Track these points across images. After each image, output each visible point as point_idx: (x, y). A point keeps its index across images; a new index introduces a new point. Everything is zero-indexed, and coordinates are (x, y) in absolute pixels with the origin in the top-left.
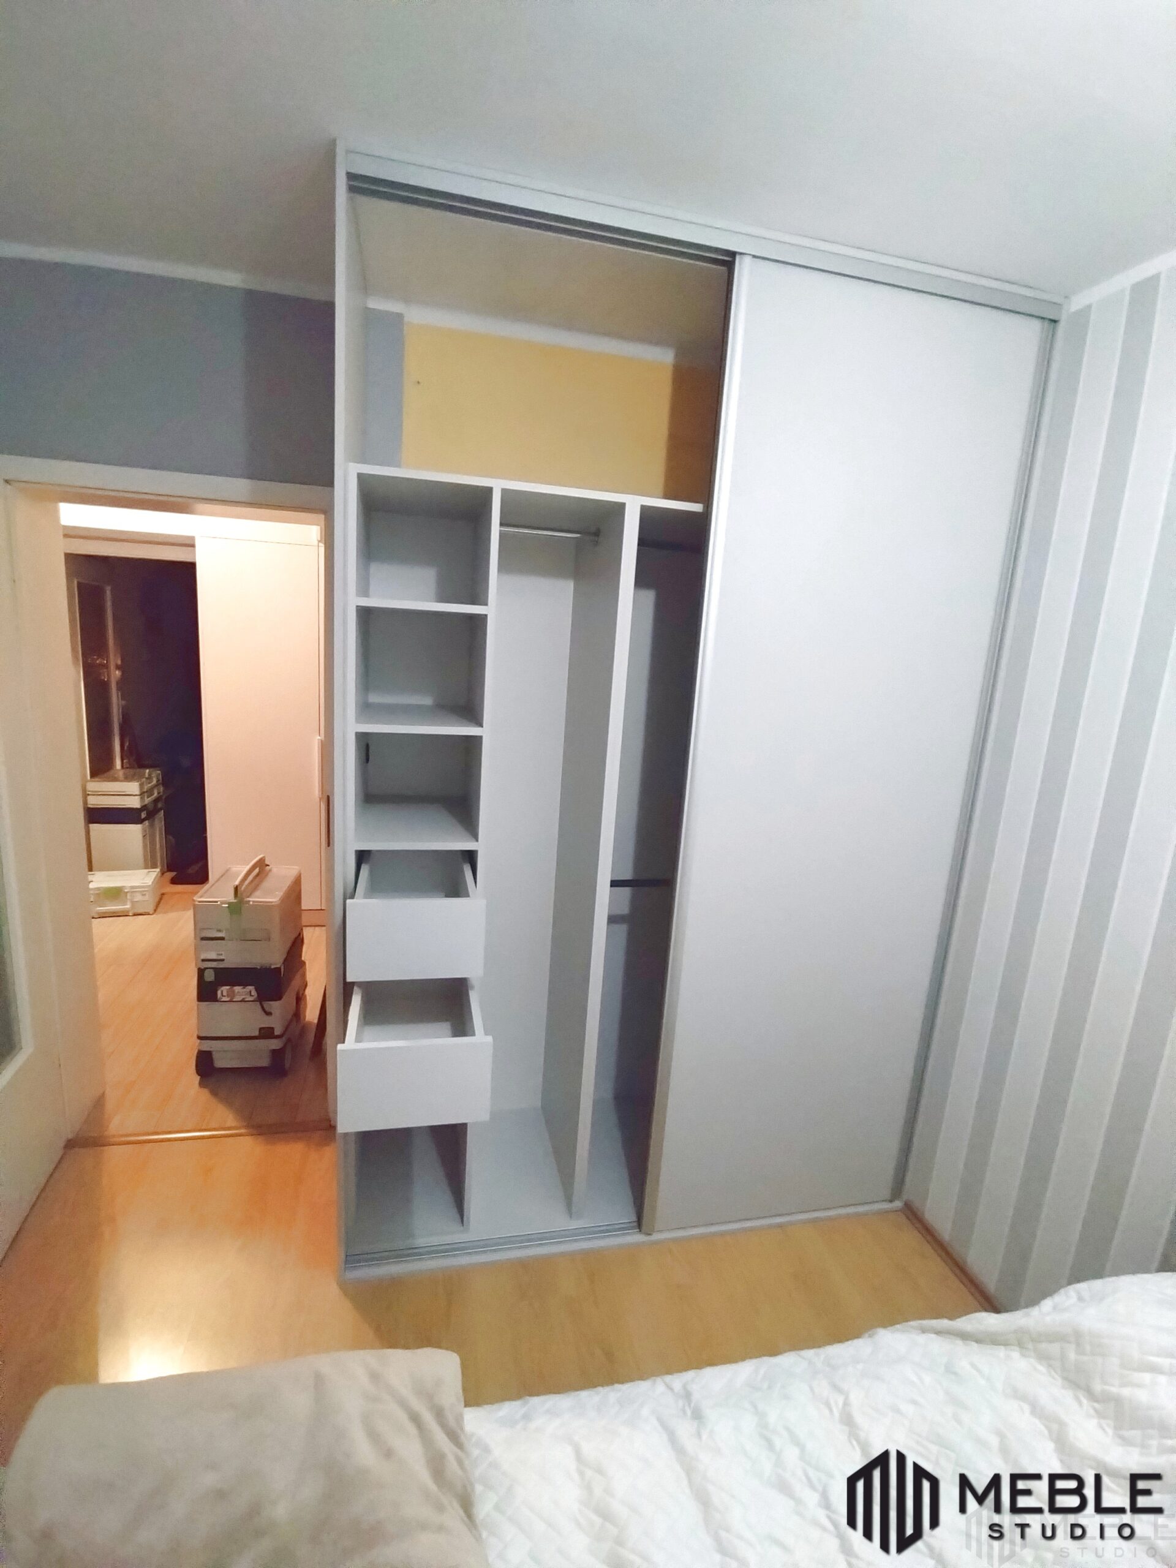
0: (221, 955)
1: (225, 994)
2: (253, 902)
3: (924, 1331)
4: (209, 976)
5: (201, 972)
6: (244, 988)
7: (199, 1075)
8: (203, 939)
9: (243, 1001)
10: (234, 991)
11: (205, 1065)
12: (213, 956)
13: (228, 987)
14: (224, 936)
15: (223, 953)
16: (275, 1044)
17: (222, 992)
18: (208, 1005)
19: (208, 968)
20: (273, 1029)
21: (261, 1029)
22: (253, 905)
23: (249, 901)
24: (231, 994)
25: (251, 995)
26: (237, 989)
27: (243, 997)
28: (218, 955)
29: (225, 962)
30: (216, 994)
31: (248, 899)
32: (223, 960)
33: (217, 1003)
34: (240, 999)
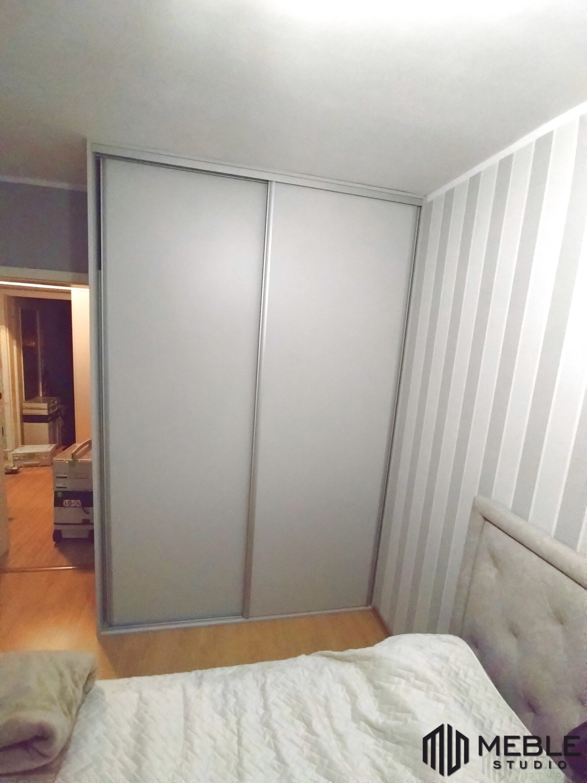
1: (67, 503)
2: (80, 460)
3: (323, 655)
4: (60, 495)
5: (56, 493)
6: (76, 501)
7: (55, 541)
8: (57, 477)
9: (75, 507)
10: (71, 502)
11: (57, 536)
12: (61, 485)
13: (68, 500)
14: (67, 476)
15: (66, 484)
16: (90, 527)
17: (65, 503)
18: (59, 508)
19: (59, 491)
20: (89, 520)
21: (83, 520)
22: (80, 462)
23: (79, 460)
24: (70, 503)
25: (79, 504)
26: (73, 501)
28: (64, 485)
29: (67, 488)
30: (63, 503)
31: (78, 459)
33: (63, 508)
34: (74, 506)
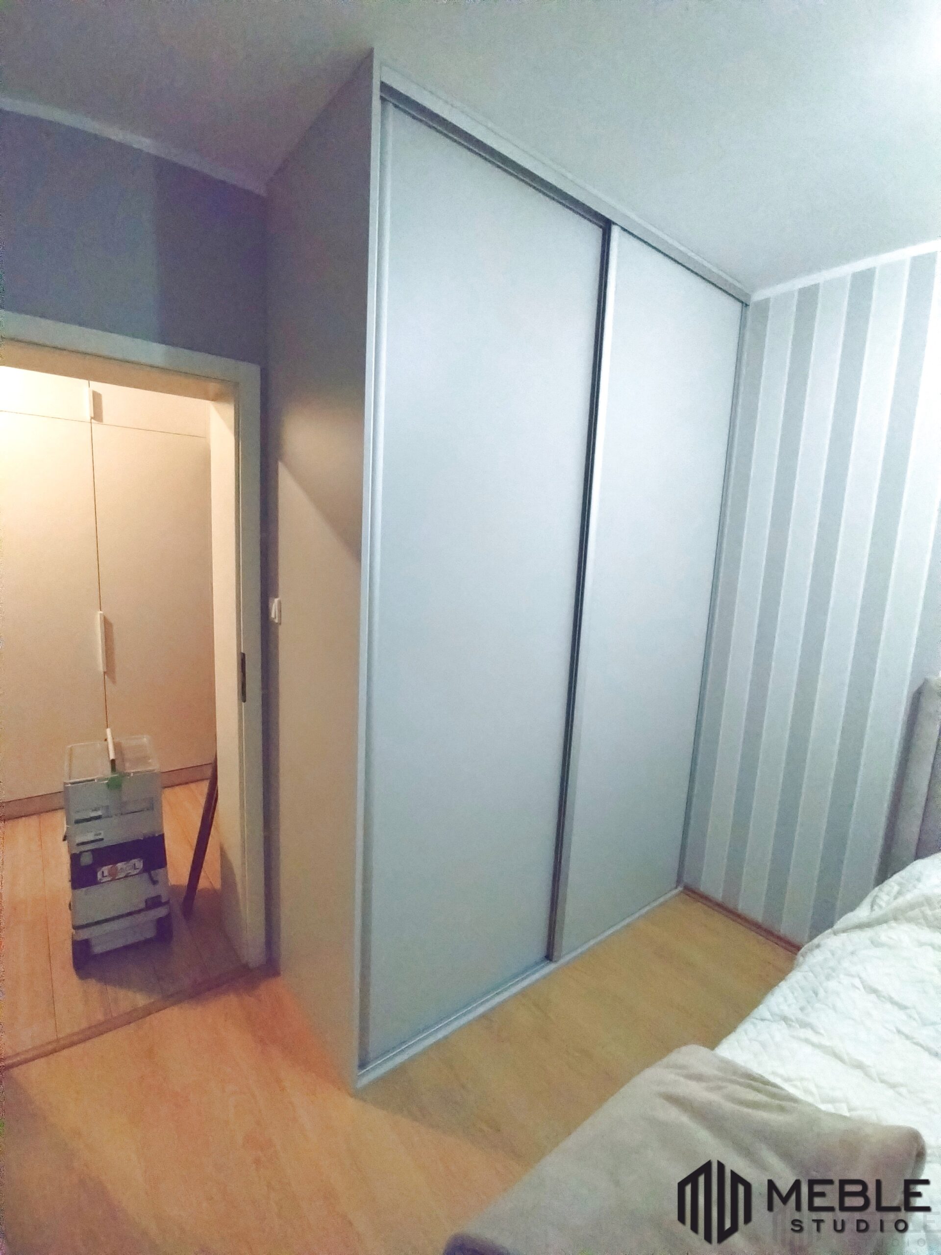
0: (100, 834)
1: (106, 873)
2: (134, 773)
4: (86, 860)
5: (74, 858)
6: (128, 863)
8: (77, 822)
9: (128, 876)
10: (116, 869)
11: (83, 954)
12: (90, 837)
13: (109, 867)
14: (101, 814)
15: (100, 832)
16: (161, 912)
17: (102, 873)
18: (85, 890)
19: (84, 852)
20: (159, 897)
21: (146, 901)
22: (134, 776)
23: (129, 773)
24: (113, 873)
25: (137, 868)
26: (120, 865)
27: (126, 872)
28: (97, 834)
29: (104, 841)
30: (96, 877)
31: (127, 771)
32: (102, 839)
33: (96, 885)
34: (123, 875)
